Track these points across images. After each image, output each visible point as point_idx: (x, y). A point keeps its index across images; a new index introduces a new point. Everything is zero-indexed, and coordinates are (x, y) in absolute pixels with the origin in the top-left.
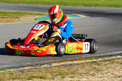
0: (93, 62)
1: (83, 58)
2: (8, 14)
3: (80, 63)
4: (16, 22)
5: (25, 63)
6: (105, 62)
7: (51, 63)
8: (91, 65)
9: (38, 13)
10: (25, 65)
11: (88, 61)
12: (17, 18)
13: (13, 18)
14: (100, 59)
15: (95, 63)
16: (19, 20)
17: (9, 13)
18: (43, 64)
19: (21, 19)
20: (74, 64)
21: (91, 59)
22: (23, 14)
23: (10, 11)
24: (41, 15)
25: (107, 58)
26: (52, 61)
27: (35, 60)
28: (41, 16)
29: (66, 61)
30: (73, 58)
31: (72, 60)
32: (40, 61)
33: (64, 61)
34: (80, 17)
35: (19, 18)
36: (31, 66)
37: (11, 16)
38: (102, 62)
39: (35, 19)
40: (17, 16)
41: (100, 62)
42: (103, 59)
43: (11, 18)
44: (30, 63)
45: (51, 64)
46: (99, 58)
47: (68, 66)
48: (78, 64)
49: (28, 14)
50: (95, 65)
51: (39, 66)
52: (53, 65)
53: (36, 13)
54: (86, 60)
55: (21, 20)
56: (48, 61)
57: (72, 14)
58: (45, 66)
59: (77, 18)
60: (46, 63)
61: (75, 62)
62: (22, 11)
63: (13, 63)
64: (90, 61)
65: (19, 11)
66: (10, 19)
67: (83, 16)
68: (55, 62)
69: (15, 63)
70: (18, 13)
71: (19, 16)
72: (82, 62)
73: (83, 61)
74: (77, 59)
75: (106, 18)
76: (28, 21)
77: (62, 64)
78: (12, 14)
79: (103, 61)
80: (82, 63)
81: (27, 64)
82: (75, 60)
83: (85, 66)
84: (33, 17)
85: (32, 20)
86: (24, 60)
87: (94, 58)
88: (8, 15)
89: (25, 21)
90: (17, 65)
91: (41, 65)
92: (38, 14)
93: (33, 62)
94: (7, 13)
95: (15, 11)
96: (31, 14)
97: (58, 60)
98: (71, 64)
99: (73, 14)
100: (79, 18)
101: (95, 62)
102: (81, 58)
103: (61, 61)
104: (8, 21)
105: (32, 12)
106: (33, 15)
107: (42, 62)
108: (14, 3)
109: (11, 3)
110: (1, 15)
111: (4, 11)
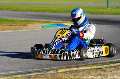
0: (99, 68)
1: (89, 65)
2: (16, 22)
3: (86, 70)
4: (24, 29)
5: (32, 69)
6: (111, 68)
7: (58, 69)
8: (97, 71)
9: (46, 20)
10: (32, 71)
11: (93, 67)
12: (25, 25)
13: (21, 26)
14: (105, 66)
15: (101, 70)
16: (27, 27)
17: (17, 21)
18: (50, 70)
19: (28, 26)
20: (80, 70)
21: (97, 66)
22: (30, 22)
23: (18, 19)
24: (49, 22)
25: (112, 65)
26: (58, 67)
27: (42, 67)
28: (49, 24)
29: (72, 67)
30: (79, 65)
31: (78, 67)
32: (47, 68)
33: (70, 67)
35: (26, 26)
36: (38, 72)
37: (19, 24)
38: (108, 69)
39: (43, 27)
40: (25, 23)
41: (105, 69)
42: (108, 66)
43: (19, 25)
44: (36, 70)
45: (57, 71)
46: (104, 64)
47: (74, 72)
48: (84, 71)
49: (36, 21)
50: (100, 71)
51: (46, 72)
52: (59, 71)
53: (43, 20)
54: (92, 66)
55: (28, 28)
56: (54, 68)
58: (51, 72)
60: (53, 70)
61: (81, 68)
62: (30, 19)
63: (20, 69)
64: (96, 67)
65: (27, 19)
66: (18, 27)
68: (61, 68)
69: (22, 70)
70: (26, 21)
71: (27, 23)
72: (88, 68)
73: (89, 68)
74: (83, 65)
75: (112, 26)
76: (36, 29)
77: (68, 70)
78: (20, 21)
79: (108, 67)
80: (88, 69)
81: (34, 70)
82: (81, 66)
83: (91, 72)
84: (41, 25)
85: (40, 28)
86: (30, 66)
87: (99, 64)
88: (16, 23)
89: (33, 29)
90: (24, 71)
91: (47, 71)
92: (46, 22)
93: (40, 68)
94: (16, 21)
95: (23, 19)
96: (38, 22)
97: (65, 66)
98: (77, 71)
101: (101, 68)
102: (87, 65)
103: (67, 68)
104: (16, 29)
105: (40, 20)
106: (40, 23)
107: (49, 68)
108: (22, 11)
109: (19, 11)
110: (9, 23)
111: (12, 19)
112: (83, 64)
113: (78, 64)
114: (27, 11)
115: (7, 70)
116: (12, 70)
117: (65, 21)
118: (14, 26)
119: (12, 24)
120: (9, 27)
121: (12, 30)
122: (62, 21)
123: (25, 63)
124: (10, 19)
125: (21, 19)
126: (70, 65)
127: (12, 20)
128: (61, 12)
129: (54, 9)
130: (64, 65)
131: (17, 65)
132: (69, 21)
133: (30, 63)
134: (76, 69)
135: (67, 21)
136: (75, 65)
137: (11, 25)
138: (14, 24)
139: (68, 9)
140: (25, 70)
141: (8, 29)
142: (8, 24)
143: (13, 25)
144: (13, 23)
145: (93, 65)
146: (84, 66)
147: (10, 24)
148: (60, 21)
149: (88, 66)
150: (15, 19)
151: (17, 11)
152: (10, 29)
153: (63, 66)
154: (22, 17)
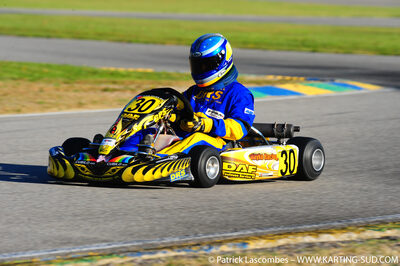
0: (387, 238)
1: (355, 225)
2: (124, 79)
3: (343, 242)
5: (163, 237)
7: (247, 239)
8: (378, 248)
10: (162, 246)
11: (369, 234)
15: (394, 243)
17: (128, 75)
18: (220, 243)
20: (323, 243)
22: (171, 80)
23: (131, 70)
26: (249, 232)
27: (197, 230)
29: (297, 233)
31: (317, 232)
32: (213, 234)
33: (290, 233)
34: (359, 89)
36: (180, 247)
37: (133, 87)
40: (152, 84)
43: (133, 91)
44: (177, 239)
45: (245, 244)
47: (300, 249)
48: (334, 245)
50: (390, 247)
51: (206, 247)
52: (252, 245)
54: (363, 231)
56: (235, 234)
57: (333, 80)
59: (348, 92)
60: (231, 241)
61: (325, 238)
62: (171, 71)
63: (123, 238)
65: (161, 70)
66: (128, 94)
67: (369, 88)
68: (260, 237)
69: (129, 239)
70: (158, 75)
71: (160, 84)
72: (349, 237)
73: (354, 236)
74: (334, 227)
77: (282, 242)
78: (140, 78)
80: (349, 242)
81: (167, 240)
82: (328, 231)
83: (359, 250)
86: (158, 228)
87: (390, 225)
88: (123, 83)
90: (135, 244)
91: (211, 244)
93: (188, 236)
94: (123, 76)
95: (150, 70)
97: (272, 229)
99: (338, 81)
100: (356, 92)
101: (394, 239)
102: (350, 225)
103: (281, 234)
104: (121, 102)
107: (217, 236)
108: (147, 43)
109: (138, 42)
110: (101, 82)
111: (112, 69)
112: (336, 224)
113: (317, 223)
114: (163, 43)
115: (79, 241)
116: (96, 241)
117: (288, 78)
118: (116, 93)
119: (111, 86)
120: (98, 96)
121: (110, 106)
122: (279, 78)
123: (140, 218)
124: (105, 68)
125: (141, 70)
126: (290, 225)
127: (112, 74)
128: (278, 47)
129: (254, 36)
130: (272, 227)
131: (112, 224)
132: (302, 79)
133: (158, 216)
134: (309, 239)
135: (295, 78)
136: (308, 227)
137: (105, 90)
138: (116, 87)
139: (300, 38)
140: (138, 241)
141: (94, 103)
142: (97, 86)
143: (114, 90)
144: (114, 83)
145: (367, 226)
146: (337, 229)
147: (104, 86)
148: (271, 77)
149: (352, 231)
150: (122, 70)
151: (130, 42)
152: (102, 102)
153: (268, 227)
154: (145, 63)
